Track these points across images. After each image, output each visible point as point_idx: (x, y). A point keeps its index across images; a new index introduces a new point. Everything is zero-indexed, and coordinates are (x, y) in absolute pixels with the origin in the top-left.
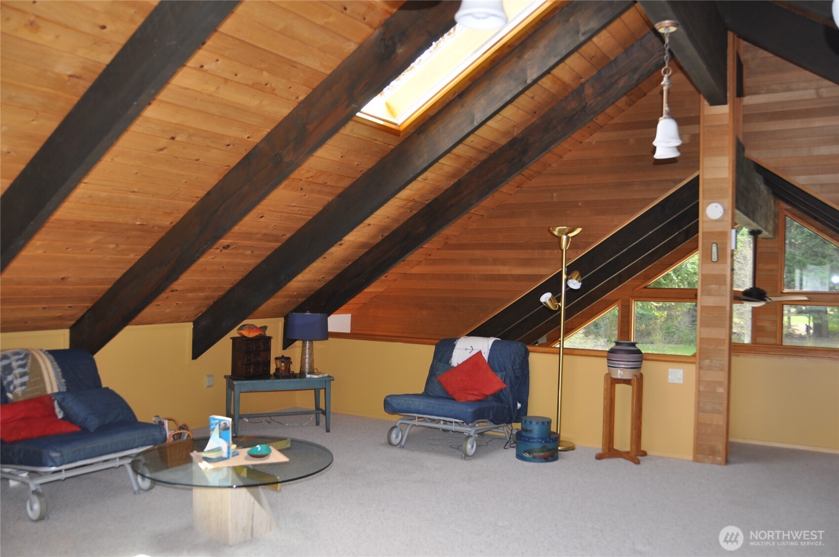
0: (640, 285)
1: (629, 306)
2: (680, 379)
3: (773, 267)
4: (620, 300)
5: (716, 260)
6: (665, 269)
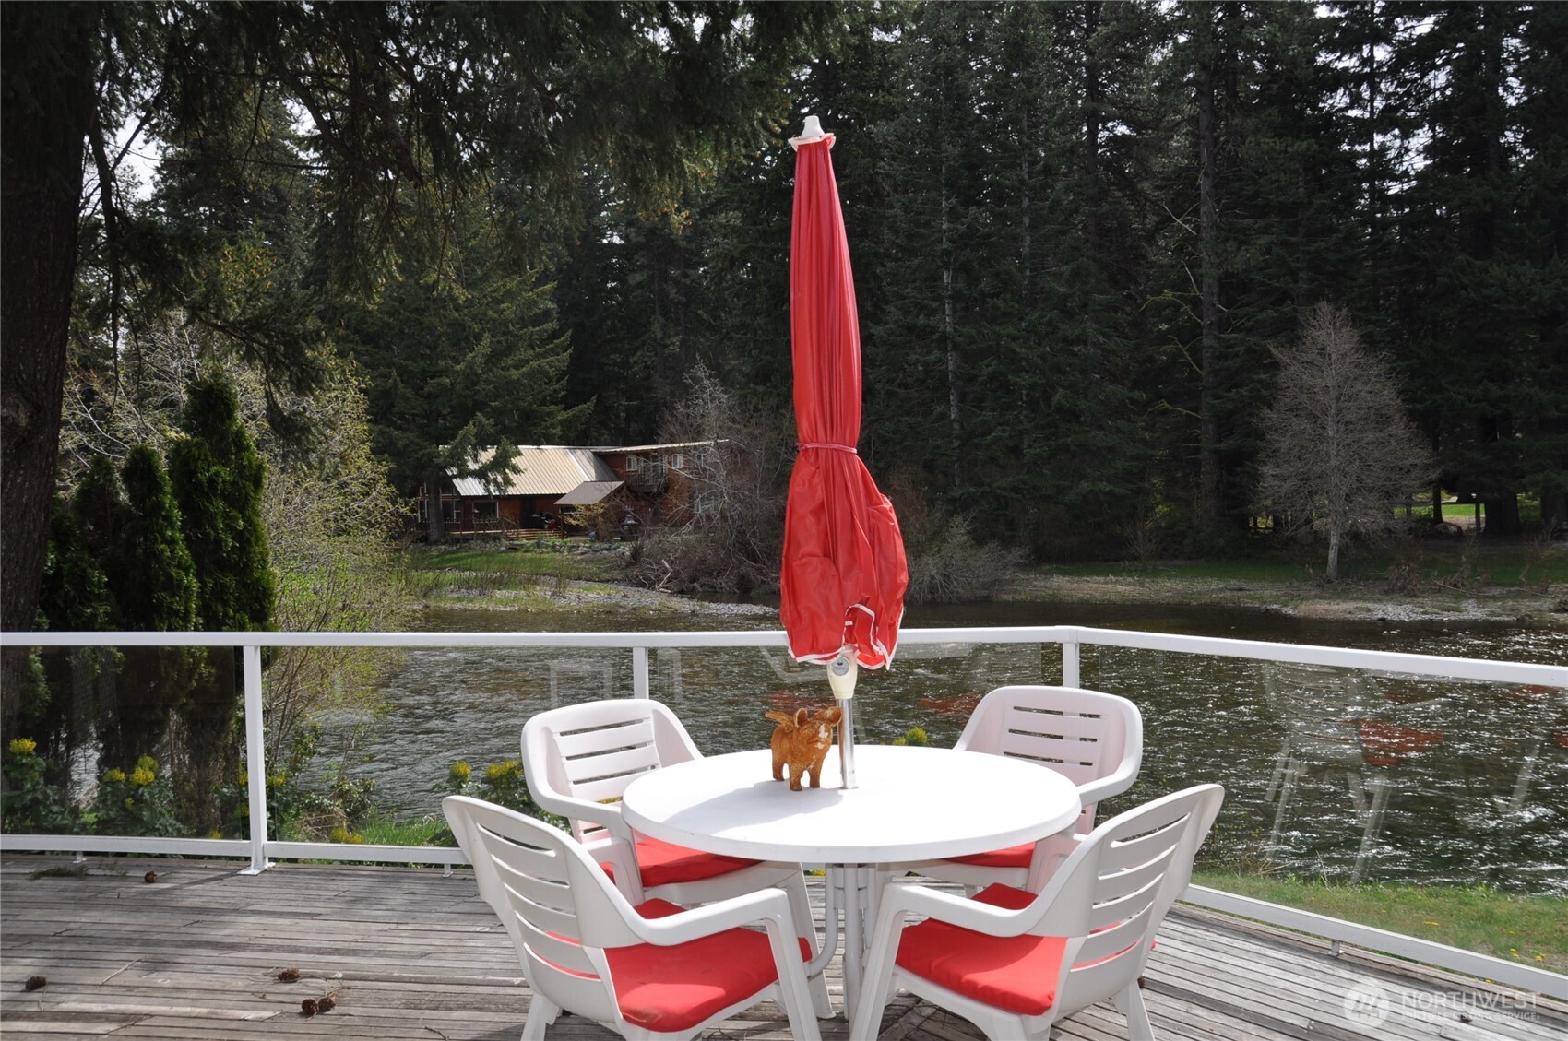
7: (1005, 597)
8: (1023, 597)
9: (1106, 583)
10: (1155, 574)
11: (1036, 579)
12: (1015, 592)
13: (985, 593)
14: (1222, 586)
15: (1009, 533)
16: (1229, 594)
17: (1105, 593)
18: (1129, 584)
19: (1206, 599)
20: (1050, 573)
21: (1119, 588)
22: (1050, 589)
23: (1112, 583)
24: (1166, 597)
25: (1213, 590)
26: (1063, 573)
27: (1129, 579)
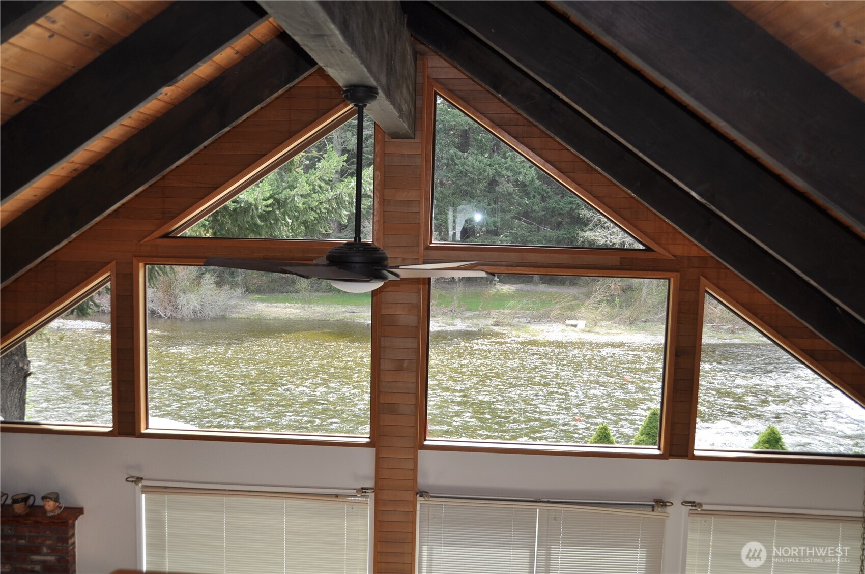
0: (153, 232)
1: (132, 274)
3: (412, 195)
4: (114, 262)
6: (202, 198)
7: (234, 316)
8: (243, 316)
9: (285, 308)
10: (309, 302)
11: (248, 305)
12: (239, 312)
13: (222, 313)
14: (344, 310)
15: (231, 279)
16: (348, 315)
17: (286, 314)
18: (297, 308)
19: (337, 318)
20: (256, 301)
21: (293, 311)
22: (257, 311)
23: (288, 307)
24: (318, 316)
25: (340, 312)
26: (262, 300)
27: (297, 305)
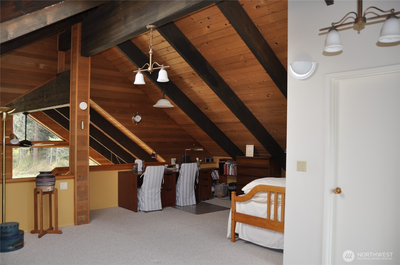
2: (66, 187)
5: (83, 129)
